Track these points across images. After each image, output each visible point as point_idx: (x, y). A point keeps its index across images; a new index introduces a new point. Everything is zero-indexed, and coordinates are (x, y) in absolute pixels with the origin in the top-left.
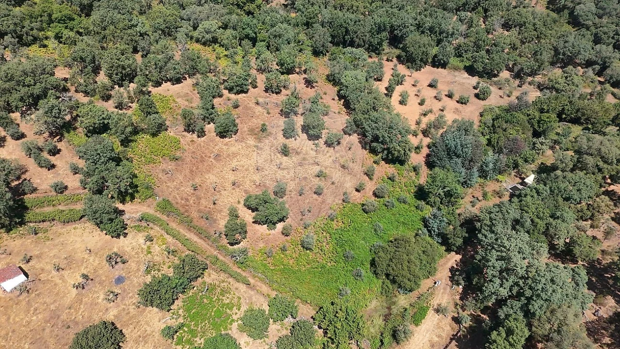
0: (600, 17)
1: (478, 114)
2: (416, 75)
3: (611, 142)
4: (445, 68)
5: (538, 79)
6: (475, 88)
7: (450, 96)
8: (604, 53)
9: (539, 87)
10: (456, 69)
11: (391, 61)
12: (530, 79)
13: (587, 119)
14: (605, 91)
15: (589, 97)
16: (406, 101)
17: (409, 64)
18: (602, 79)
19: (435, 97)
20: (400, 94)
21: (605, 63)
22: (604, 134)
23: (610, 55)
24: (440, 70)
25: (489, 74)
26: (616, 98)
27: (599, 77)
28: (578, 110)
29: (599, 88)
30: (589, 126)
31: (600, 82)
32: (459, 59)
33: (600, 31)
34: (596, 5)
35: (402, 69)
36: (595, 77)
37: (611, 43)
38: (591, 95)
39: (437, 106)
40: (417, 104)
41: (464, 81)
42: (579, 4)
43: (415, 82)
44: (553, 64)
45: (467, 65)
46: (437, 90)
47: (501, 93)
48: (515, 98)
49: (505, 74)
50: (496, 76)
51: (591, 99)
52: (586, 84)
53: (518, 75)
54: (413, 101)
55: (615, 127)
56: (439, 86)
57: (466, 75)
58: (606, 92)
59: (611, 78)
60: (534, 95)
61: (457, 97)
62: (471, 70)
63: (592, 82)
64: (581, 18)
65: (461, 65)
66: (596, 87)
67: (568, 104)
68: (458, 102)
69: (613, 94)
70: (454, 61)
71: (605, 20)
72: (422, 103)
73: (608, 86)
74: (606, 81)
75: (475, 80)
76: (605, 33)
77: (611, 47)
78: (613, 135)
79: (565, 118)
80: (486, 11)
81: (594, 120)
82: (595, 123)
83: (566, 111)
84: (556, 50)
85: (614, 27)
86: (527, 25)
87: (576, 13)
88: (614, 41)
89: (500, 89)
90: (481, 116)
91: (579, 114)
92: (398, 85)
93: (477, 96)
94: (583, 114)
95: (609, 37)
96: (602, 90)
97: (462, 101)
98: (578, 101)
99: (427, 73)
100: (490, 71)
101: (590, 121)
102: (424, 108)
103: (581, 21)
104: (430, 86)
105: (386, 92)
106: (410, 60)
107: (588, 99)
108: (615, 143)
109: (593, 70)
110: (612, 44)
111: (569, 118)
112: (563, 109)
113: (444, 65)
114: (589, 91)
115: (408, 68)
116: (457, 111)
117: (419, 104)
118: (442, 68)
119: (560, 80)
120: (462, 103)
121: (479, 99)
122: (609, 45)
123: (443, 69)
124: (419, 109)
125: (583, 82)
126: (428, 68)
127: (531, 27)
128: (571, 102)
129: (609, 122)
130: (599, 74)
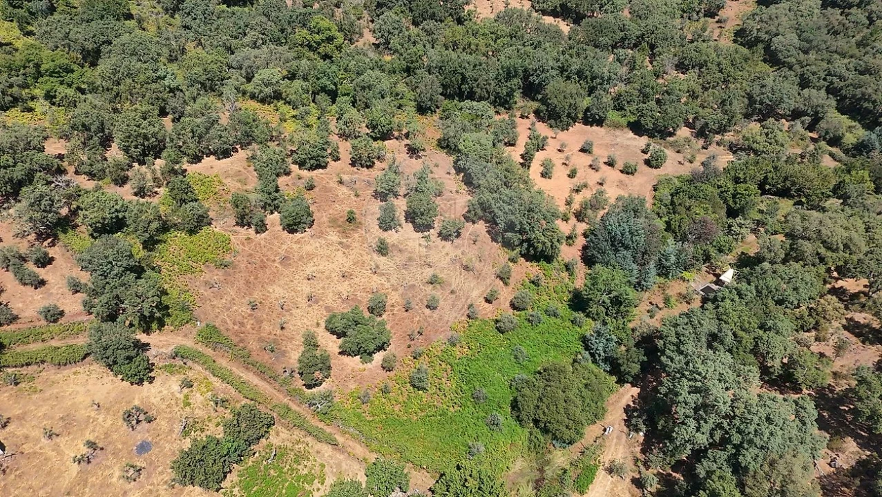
0: (806, 52)
1: (651, 188)
2: (563, 136)
3: (833, 220)
4: (602, 126)
5: (729, 137)
6: (644, 152)
7: (610, 164)
8: (815, 100)
9: (730, 148)
10: (616, 126)
11: (527, 117)
12: (718, 137)
13: (799, 190)
14: (820, 151)
15: (799, 160)
16: (551, 173)
17: (553, 122)
18: (815, 135)
19: (591, 166)
20: (541, 163)
21: (817, 113)
22: (824, 210)
23: (823, 102)
24: (595, 128)
25: (662, 132)
26: (835, 160)
27: (810, 132)
28: (786, 179)
29: (812, 147)
30: (803, 200)
31: (812, 139)
32: (620, 113)
33: (808, 70)
34: (799, 36)
35: (542, 129)
36: (805, 132)
37: (824, 86)
38: (802, 156)
39: (593, 178)
40: (566, 176)
41: (629, 143)
42: (777, 35)
43: (562, 145)
44: (747, 116)
45: (632, 121)
46: (592, 156)
47: (680, 157)
48: (699, 164)
49: (684, 132)
50: (671, 134)
51: (802, 162)
52: (793, 142)
53: (701, 133)
54: (560, 173)
55: (837, 200)
56: (595, 150)
57: (631, 134)
58: (822, 152)
59: (827, 133)
60: (724, 159)
61: (620, 164)
62: (637, 128)
63: (802, 139)
64: (780, 54)
65: (624, 121)
66: (807, 146)
67: (772, 170)
68: (622, 172)
69: (831, 155)
70: (613, 116)
71: (812, 56)
72: (572, 175)
73: (823, 144)
74: (820, 137)
75: (643, 141)
76: (814, 74)
77: (823, 91)
78: (836, 211)
79: (770, 189)
80: (652, 47)
81: (808, 191)
82: (809, 195)
83: (770, 180)
84: (750, 97)
85: (825, 65)
86: (709, 64)
87: (773, 48)
88: (826, 84)
89: (678, 152)
90: (655, 190)
91: (788, 184)
92: (538, 151)
93: (647, 162)
94: (794, 184)
95: (819, 78)
96: (815, 149)
97: (628, 171)
98: (785, 165)
99: (577, 134)
100: (663, 128)
101: (803, 192)
102: (576, 181)
103: (781, 57)
104: (583, 150)
105: (522, 161)
106: (553, 116)
107: (799, 163)
108: (839, 221)
109: (803, 123)
110: (825, 88)
111: (774, 189)
112: (766, 178)
113: (600, 122)
114: (799, 151)
115: (551, 127)
116: (621, 184)
117: (569, 176)
118: (597, 126)
119: (758, 138)
120: (628, 173)
121: (651, 166)
122: (820, 90)
123: (599, 128)
124: (569, 184)
125: (789, 140)
126: (579, 126)
127: (715, 68)
128: (775, 168)
129: (828, 193)
130: (811, 128)
